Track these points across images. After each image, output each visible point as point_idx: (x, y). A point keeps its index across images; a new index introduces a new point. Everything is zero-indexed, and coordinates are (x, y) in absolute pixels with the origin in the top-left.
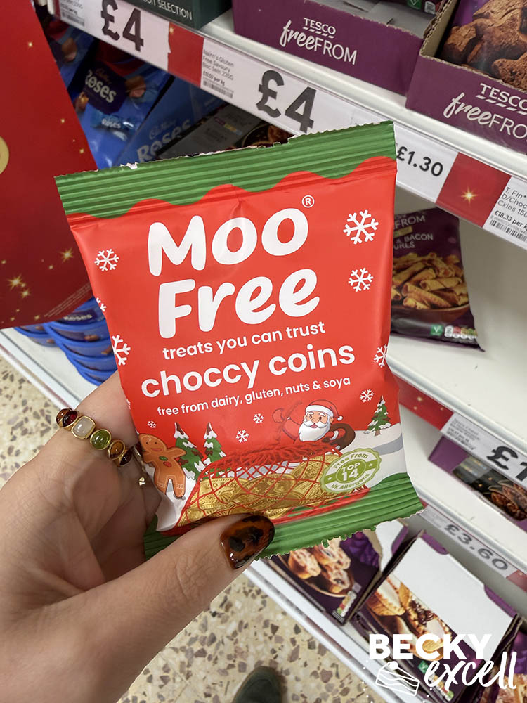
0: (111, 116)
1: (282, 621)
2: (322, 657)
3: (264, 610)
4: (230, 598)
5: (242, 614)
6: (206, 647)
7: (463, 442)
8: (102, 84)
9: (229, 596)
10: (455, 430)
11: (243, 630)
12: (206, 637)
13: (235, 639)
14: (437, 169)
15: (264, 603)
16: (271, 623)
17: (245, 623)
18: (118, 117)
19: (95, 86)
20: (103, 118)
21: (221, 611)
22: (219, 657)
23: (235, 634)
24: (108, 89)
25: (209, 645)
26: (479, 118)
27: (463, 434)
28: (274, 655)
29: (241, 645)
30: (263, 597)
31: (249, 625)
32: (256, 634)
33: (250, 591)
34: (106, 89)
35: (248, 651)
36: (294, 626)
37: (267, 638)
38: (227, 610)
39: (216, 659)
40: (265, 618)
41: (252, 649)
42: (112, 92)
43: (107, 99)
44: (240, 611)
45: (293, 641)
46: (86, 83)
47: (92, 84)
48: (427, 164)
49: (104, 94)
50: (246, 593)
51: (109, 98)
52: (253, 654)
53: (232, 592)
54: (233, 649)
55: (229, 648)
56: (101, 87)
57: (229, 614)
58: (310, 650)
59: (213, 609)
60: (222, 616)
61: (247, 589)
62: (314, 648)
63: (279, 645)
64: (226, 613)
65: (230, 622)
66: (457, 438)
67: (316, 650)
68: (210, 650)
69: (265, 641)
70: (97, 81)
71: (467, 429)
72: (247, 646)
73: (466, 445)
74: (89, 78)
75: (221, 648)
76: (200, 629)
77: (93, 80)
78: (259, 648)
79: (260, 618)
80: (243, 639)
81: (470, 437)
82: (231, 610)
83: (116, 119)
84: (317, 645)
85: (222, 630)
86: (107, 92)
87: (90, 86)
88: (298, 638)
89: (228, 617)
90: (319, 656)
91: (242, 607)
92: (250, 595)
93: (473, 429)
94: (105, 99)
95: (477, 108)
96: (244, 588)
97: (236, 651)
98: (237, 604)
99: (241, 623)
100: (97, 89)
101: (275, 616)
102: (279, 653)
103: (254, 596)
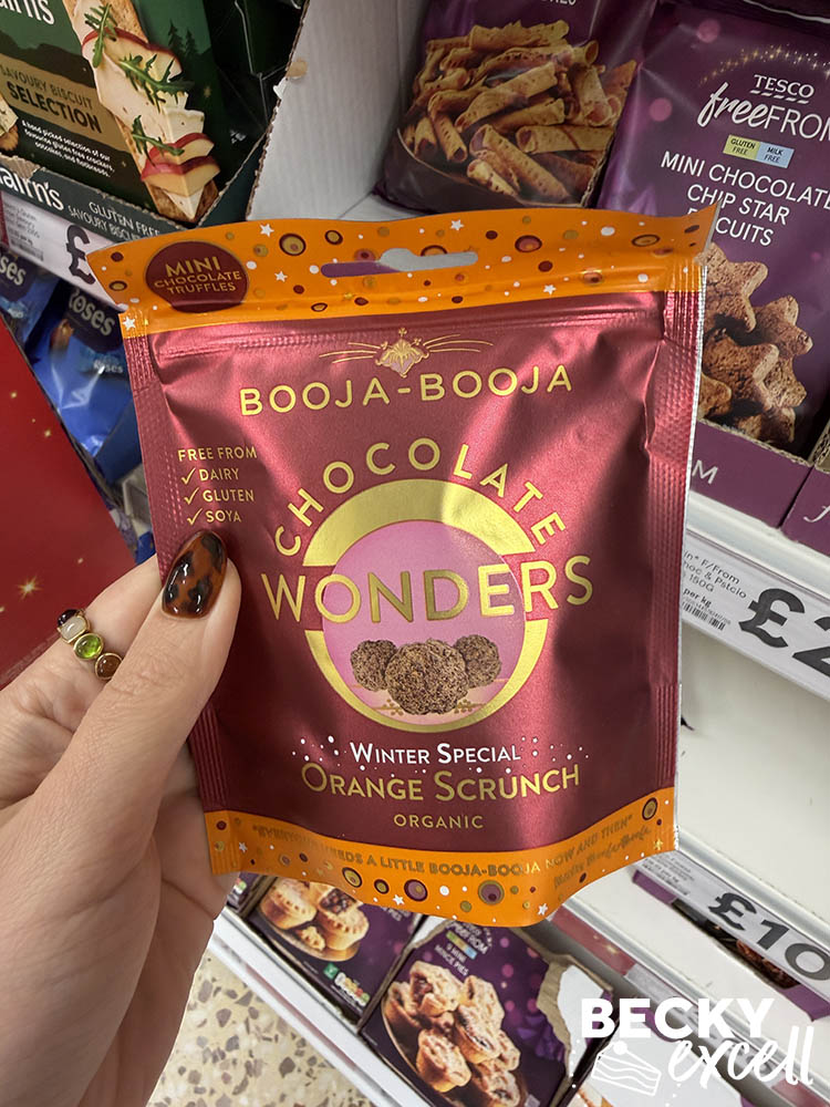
0: (109, 354)
7: (669, 882)
8: (94, 308)
10: (656, 863)
18: (118, 356)
19: (84, 311)
20: (96, 358)
24: (103, 316)
27: (667, 870)
34: (100, 315)
42: (108, 320)
43: (102, 330)
46: (70, 305)
47: (79, 308)
49: (97, 322)
51: (105, 330)
56: (93, 312)
66: (659, 876)
70: (87, 303)
71: (673, 862)
73: (675, 887)
74: (74, 299)
77: (81, 301)
81: (680, 875)
83: (116, 360)
86: (101, 320)
87: (76, 310)
93: (682, 863)
94: (98, 330)
100: (86, 315)
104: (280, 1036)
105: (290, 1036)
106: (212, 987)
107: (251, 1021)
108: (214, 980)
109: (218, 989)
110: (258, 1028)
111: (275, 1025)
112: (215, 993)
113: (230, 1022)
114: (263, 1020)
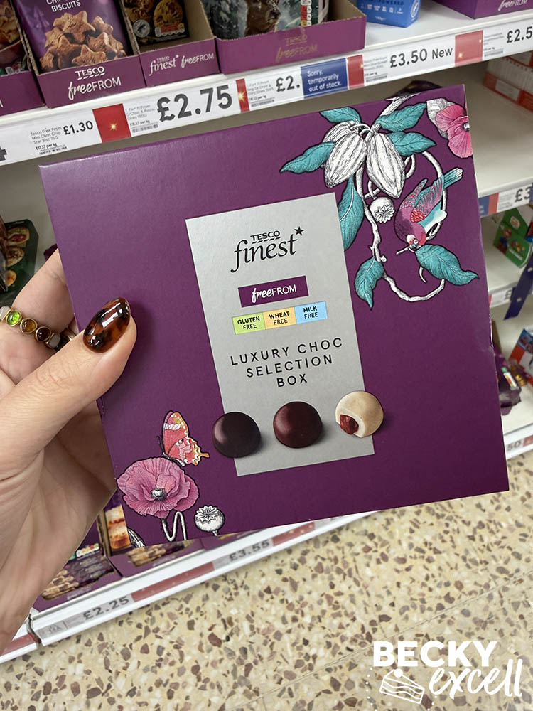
1: (267, 580)
2: (307, 564)
3: (251, 590)
4: (225, 617)
5: (242, 612)
6: (246, 662)
9: (223, 617)
11: (253, 618)
12: (239, 658)
13: (255, 630)
14: (89, 125)
15: (246, 588)
16: (263, 591)
17: (250, 615)
21: (229, 630)
22: (259, 653)
23: (252, 628)
25: (246, 658)
26: (87, 89)
28: (285, 602)
29: (263, 627)
30: (241, 587)
31: (254, 611)
32: (262, 609)
33: (231, 594)
35: (270, 623)
36: (275, 572)
37: (271, 600)
38: (231, 624)
39: (260, 656)
40: (256, 593)
41: (270, 619)
44: (239, 613)
45: (285, 580)
48: (83, 126)
50: (230, 599)
52: (274, 621)
53: (221, 611)
54: (261, 636)
55: (258, 639)
57: (235, 624)
58: (298, 571)
59: (223, 638)
60: (233, 631)
61: (228, 596)
62: (298, 565)
63: (281, 593)
64: (234, 626)
65: (242, 626)
67: (300, 565)
68: (250, 659)
69: (272, 603)
72: (267, 622)
75: (254, 646)
76: (230, 659)
78: (273, 612)
79: (254, 598)
80: (260, 622)
82: (233, 621)
84: (297, 562)
85: (243, 638)
88: (285, 575)
89: (237, 627)
90: (305, 565)
91: (238, 609)
92: (233, 596)
95: (82, 86)
96: (226, 598)
97: (264, 635)
98: (233, 612)
99: (248, 617)
101: (260, 584)
102: (285, 597)
103: (236, 594)
104: (176, 621)
105: (179, 616)
106: (127, 648)
107: (158, 634)
108: (124, 646)
109: (131, 645)
110: (164, 632)
111: (170, 620)
112: (131, 648)
113: (150, 647)
114: (163, 626)
